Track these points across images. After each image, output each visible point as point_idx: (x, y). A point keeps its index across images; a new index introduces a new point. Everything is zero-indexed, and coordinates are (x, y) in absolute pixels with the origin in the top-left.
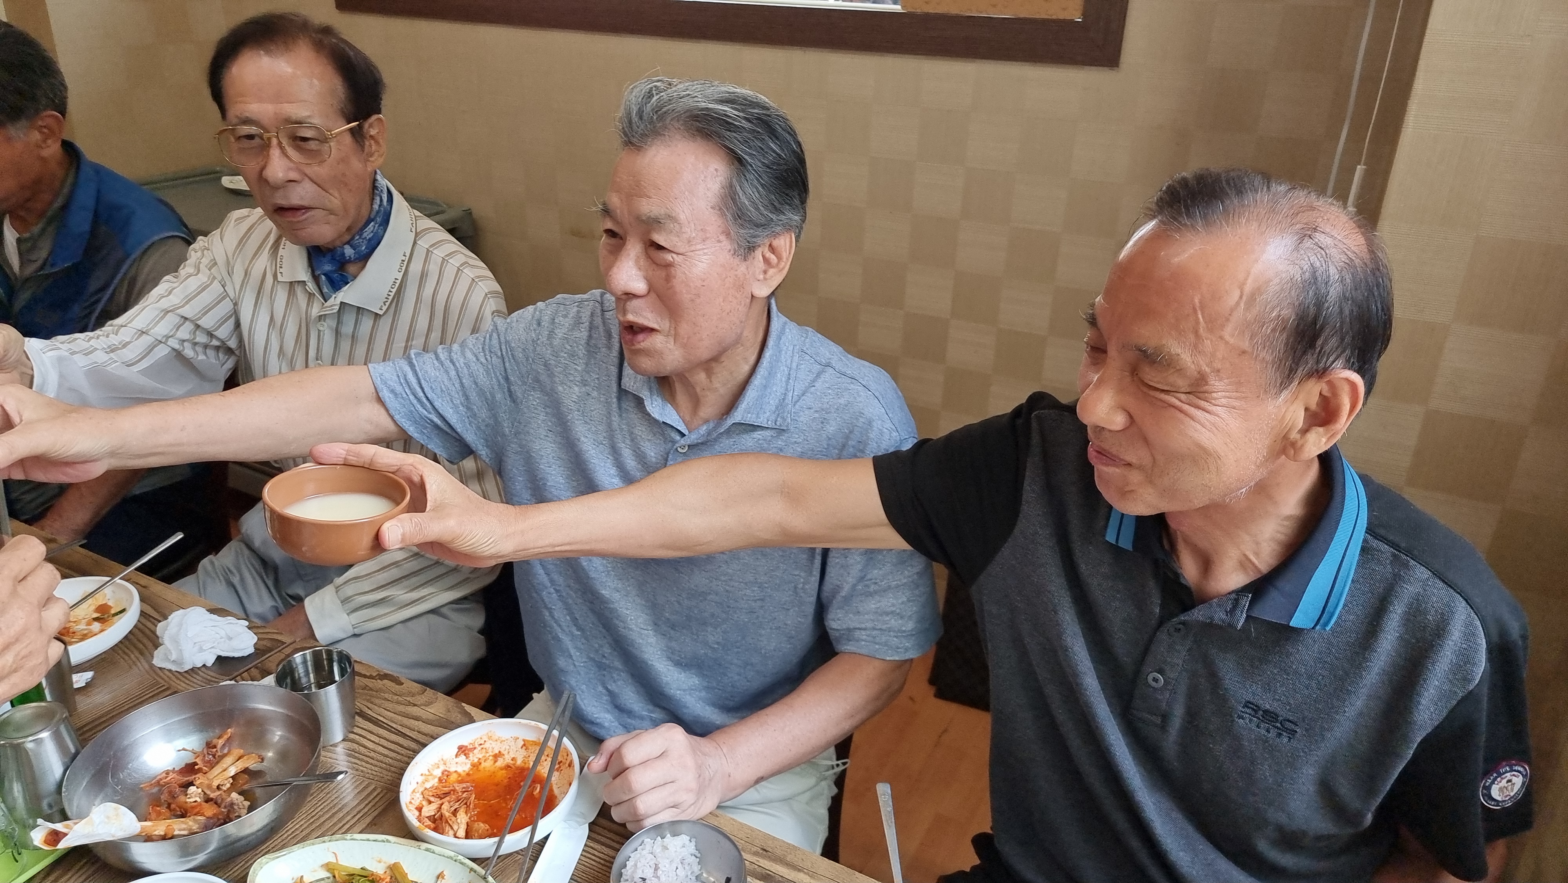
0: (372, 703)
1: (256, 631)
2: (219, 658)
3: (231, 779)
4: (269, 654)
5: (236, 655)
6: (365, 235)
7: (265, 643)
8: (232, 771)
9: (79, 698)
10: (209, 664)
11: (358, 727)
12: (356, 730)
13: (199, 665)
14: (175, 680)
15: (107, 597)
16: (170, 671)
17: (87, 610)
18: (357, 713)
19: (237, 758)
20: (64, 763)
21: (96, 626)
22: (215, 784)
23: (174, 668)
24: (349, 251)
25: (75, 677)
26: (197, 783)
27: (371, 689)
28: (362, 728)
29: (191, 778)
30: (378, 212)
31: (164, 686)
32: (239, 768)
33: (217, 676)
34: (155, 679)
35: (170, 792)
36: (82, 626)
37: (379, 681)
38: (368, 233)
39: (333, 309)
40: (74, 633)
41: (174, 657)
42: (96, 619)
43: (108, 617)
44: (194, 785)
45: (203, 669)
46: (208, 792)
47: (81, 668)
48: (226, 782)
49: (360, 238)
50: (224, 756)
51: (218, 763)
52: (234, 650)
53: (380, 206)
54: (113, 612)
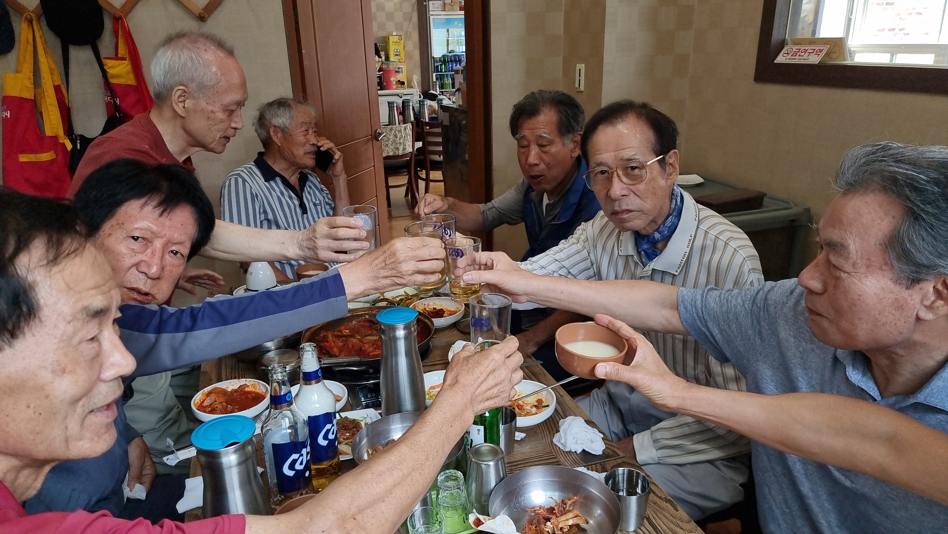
0: (656, 515)
1: (606, 442)
2: (584, 450)
3: (568, 527)
4: (609, 459)
5: (593, 453)
6: (666, 224)
7: (608, 451)
8: (571, 522)
9: (516, 445)
10: (578, 452)
11: (644, 527)
12: (643, 528)
13: (573, 451)
14: (560, 454)
15: (543, 396)
16: (559, 448)
17: (532, 400)
18: (646, 517)
19: (575, 516)
20: (496, 482)
21: (534, 410)
22: (560, 526)
23: (561, 448)
24: (657, 236)
25: (517, 434)
26: (552, 521)
27: (658, 506)
28: (647, 529)
29: (550, 516)
30: (674, 209)
31: (554, 455)
32: (574, 522)
33: (580, 461)
34: (551, 450)
35: (538, 520)
36: (528, 407)
37: (664, 502)
38: (668, 223)
39: (648, 273)
40: (524, 409)
41: (563, 441)
42: (535, 406)
43: (540, 407)
44: (550, 522)
45: (575, 454)
46: (555, 530)
47: (521, 430)
48: (566, 527)
49: (663, 227)
50: (569, 511)
51: (565, 513)
52: (592, 450)
53: (675, 205)
54: (543, 405)
